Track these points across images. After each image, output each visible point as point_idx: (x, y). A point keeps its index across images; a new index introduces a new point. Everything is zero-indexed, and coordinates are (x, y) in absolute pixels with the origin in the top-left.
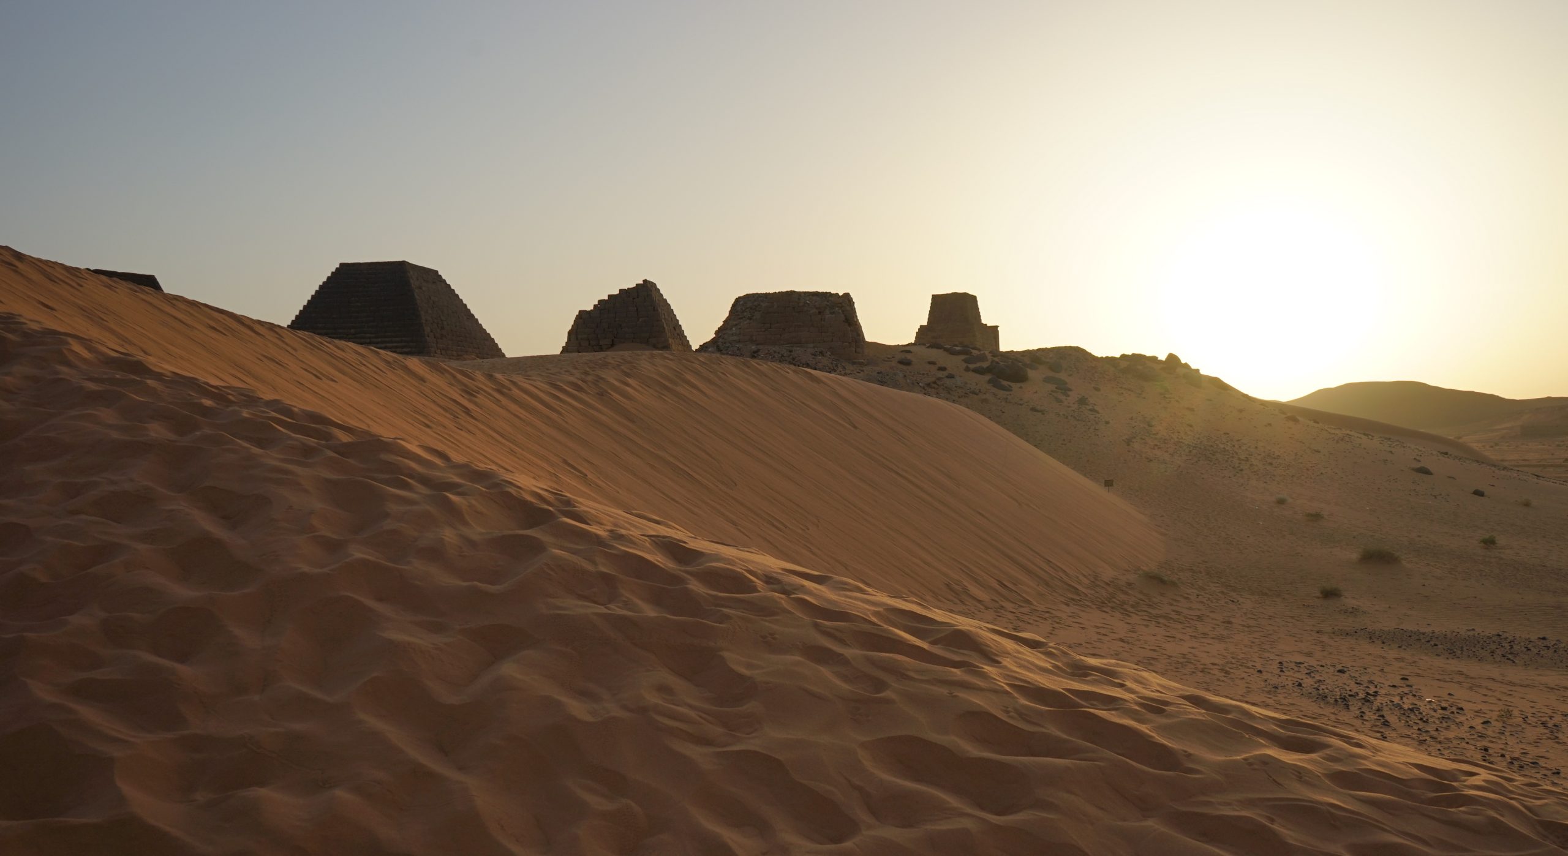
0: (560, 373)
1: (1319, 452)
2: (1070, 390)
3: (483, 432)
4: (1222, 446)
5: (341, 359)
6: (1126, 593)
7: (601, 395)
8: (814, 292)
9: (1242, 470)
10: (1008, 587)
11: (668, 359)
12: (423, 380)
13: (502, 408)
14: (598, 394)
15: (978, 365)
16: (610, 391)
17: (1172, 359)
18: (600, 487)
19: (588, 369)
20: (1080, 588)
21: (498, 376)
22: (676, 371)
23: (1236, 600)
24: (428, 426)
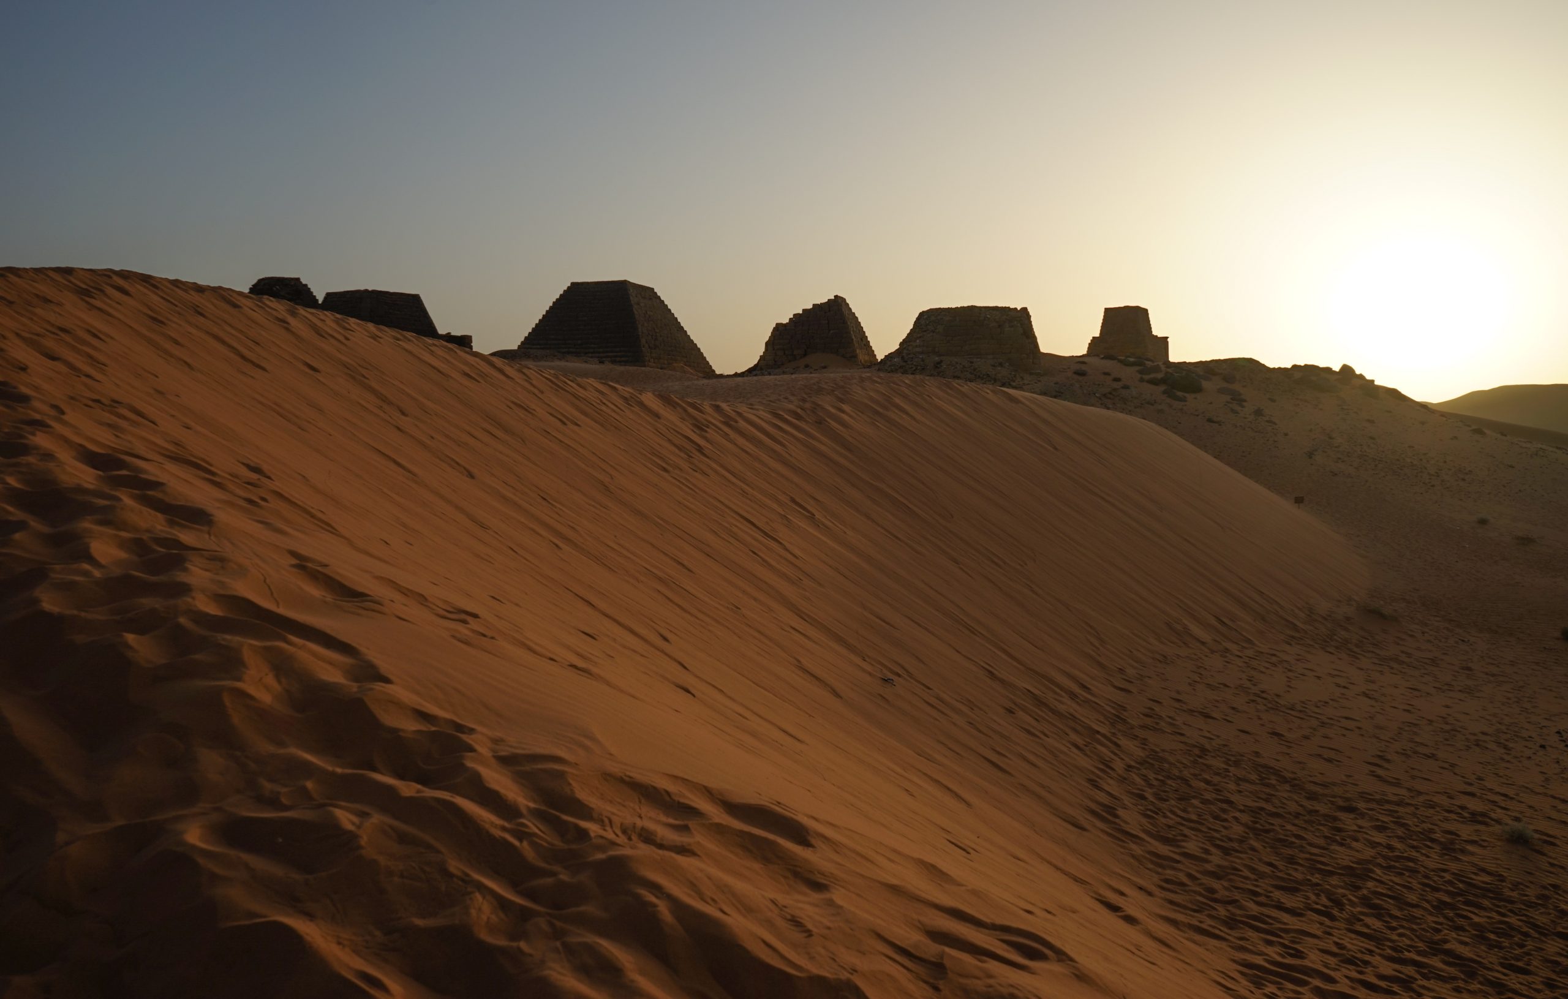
0: (779, 400)
1: (1513, 467)
2: (1245, 401)
3: (716, 472)
4: (1409, 460)
5: (583, 398)
6: (1346, 629)
7: (819, 423)
8: (993, 307)
9: (1433, 486)
10: (1227, 625)
11: (877, 382)
12: (657, 416)
13: (730, 442)
14: (816, 422)
15: (1152, 376)
16: (827, 419)
17: (1347, 370)
18: (828, 528)
19: (805, 396)
20: (1296, 622)
21: (724, 406)
22: (885, 394)
23: (1466, 640)
24: (665, 470)
